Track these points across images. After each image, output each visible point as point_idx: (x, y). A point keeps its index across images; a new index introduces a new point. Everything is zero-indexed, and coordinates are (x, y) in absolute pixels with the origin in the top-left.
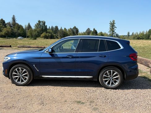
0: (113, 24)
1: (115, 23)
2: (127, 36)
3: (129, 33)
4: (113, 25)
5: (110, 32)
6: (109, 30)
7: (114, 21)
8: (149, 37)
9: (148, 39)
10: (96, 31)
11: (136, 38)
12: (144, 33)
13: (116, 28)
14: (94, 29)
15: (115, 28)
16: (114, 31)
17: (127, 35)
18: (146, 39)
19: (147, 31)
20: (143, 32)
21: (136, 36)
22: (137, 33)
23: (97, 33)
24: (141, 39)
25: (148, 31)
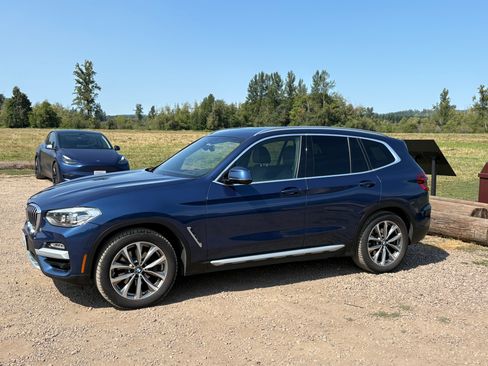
0: (89, 75)
1: (93, 72)
2: (132, 117)
3: (139, 109)
4: (86, 80)
5: (78, 104)
6: (75, 96)
7: (90, 64)
8: (204, 121)
9: (202, 129)
10: (24, 97)
11: (167, 125)
12: (190, 110)
13: (100, 89)
14: (16, 91)
15: (96, 91)
16: (92, 101)
17: (134, 113)
18: (198, 129)
19: (196, 104)
20: (186, 107)
21: (167, 120)
22: (168, 110)
23: (30, 104)
24: (182, 128)
25: (199, 105)
